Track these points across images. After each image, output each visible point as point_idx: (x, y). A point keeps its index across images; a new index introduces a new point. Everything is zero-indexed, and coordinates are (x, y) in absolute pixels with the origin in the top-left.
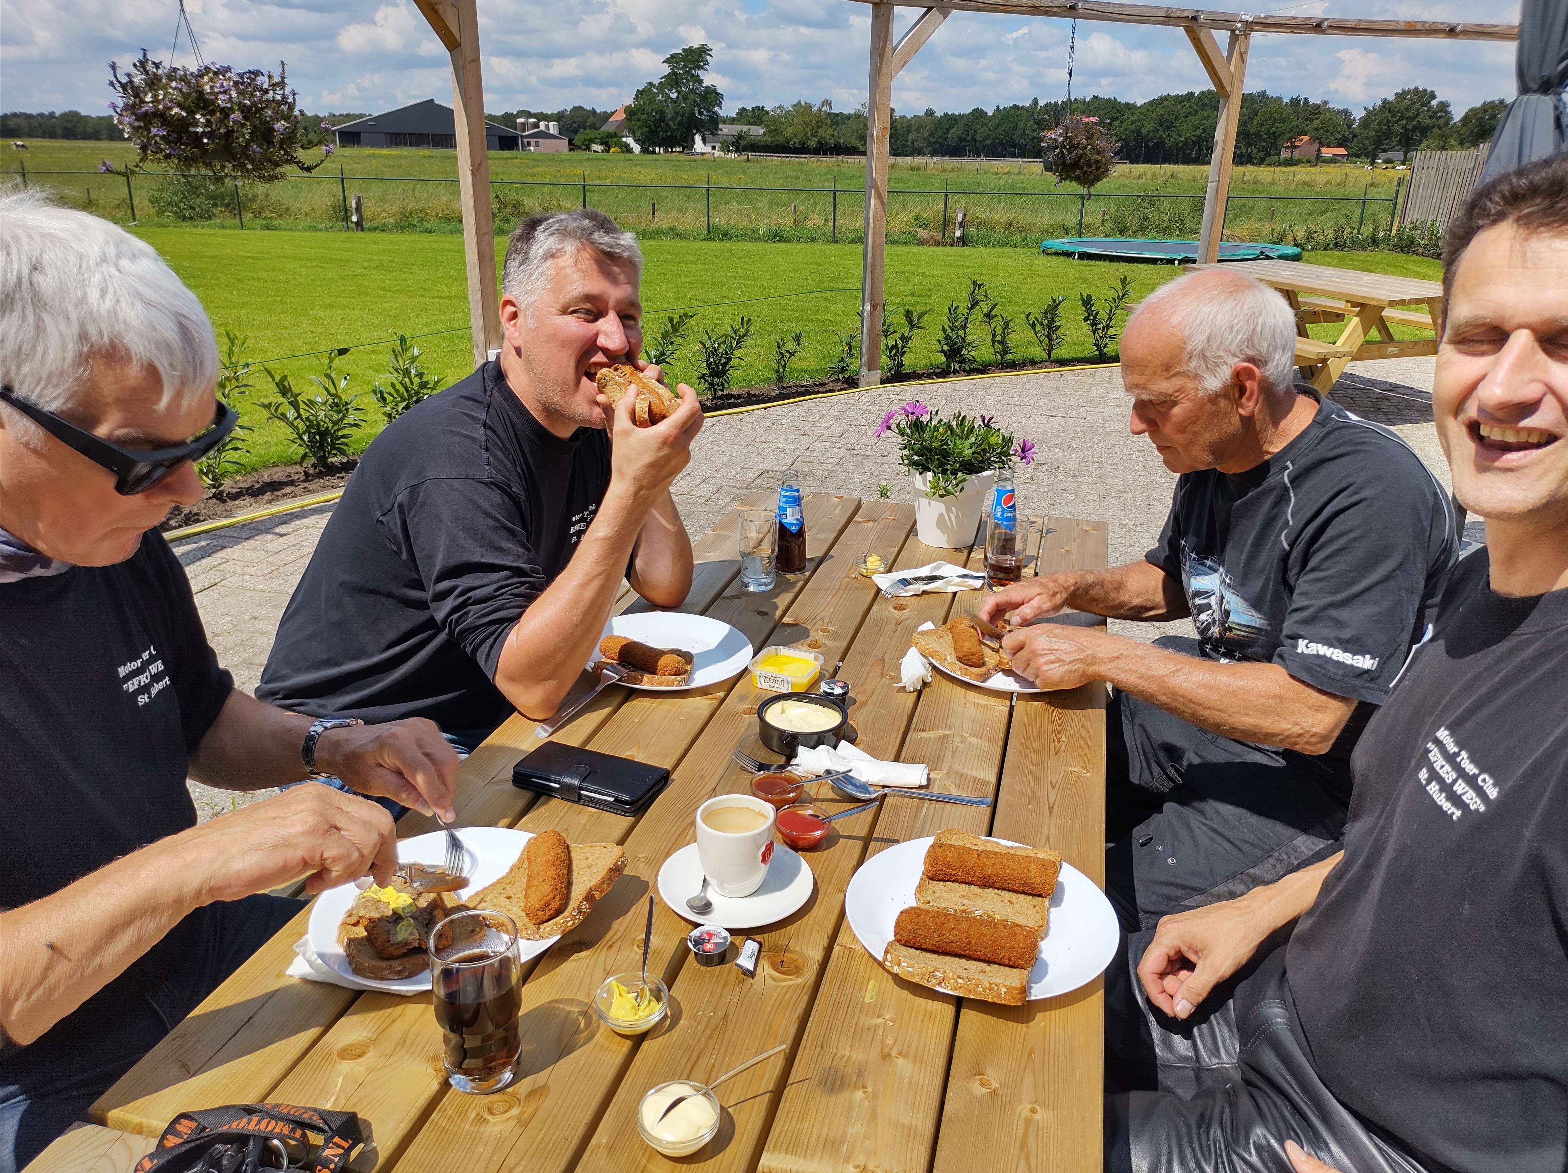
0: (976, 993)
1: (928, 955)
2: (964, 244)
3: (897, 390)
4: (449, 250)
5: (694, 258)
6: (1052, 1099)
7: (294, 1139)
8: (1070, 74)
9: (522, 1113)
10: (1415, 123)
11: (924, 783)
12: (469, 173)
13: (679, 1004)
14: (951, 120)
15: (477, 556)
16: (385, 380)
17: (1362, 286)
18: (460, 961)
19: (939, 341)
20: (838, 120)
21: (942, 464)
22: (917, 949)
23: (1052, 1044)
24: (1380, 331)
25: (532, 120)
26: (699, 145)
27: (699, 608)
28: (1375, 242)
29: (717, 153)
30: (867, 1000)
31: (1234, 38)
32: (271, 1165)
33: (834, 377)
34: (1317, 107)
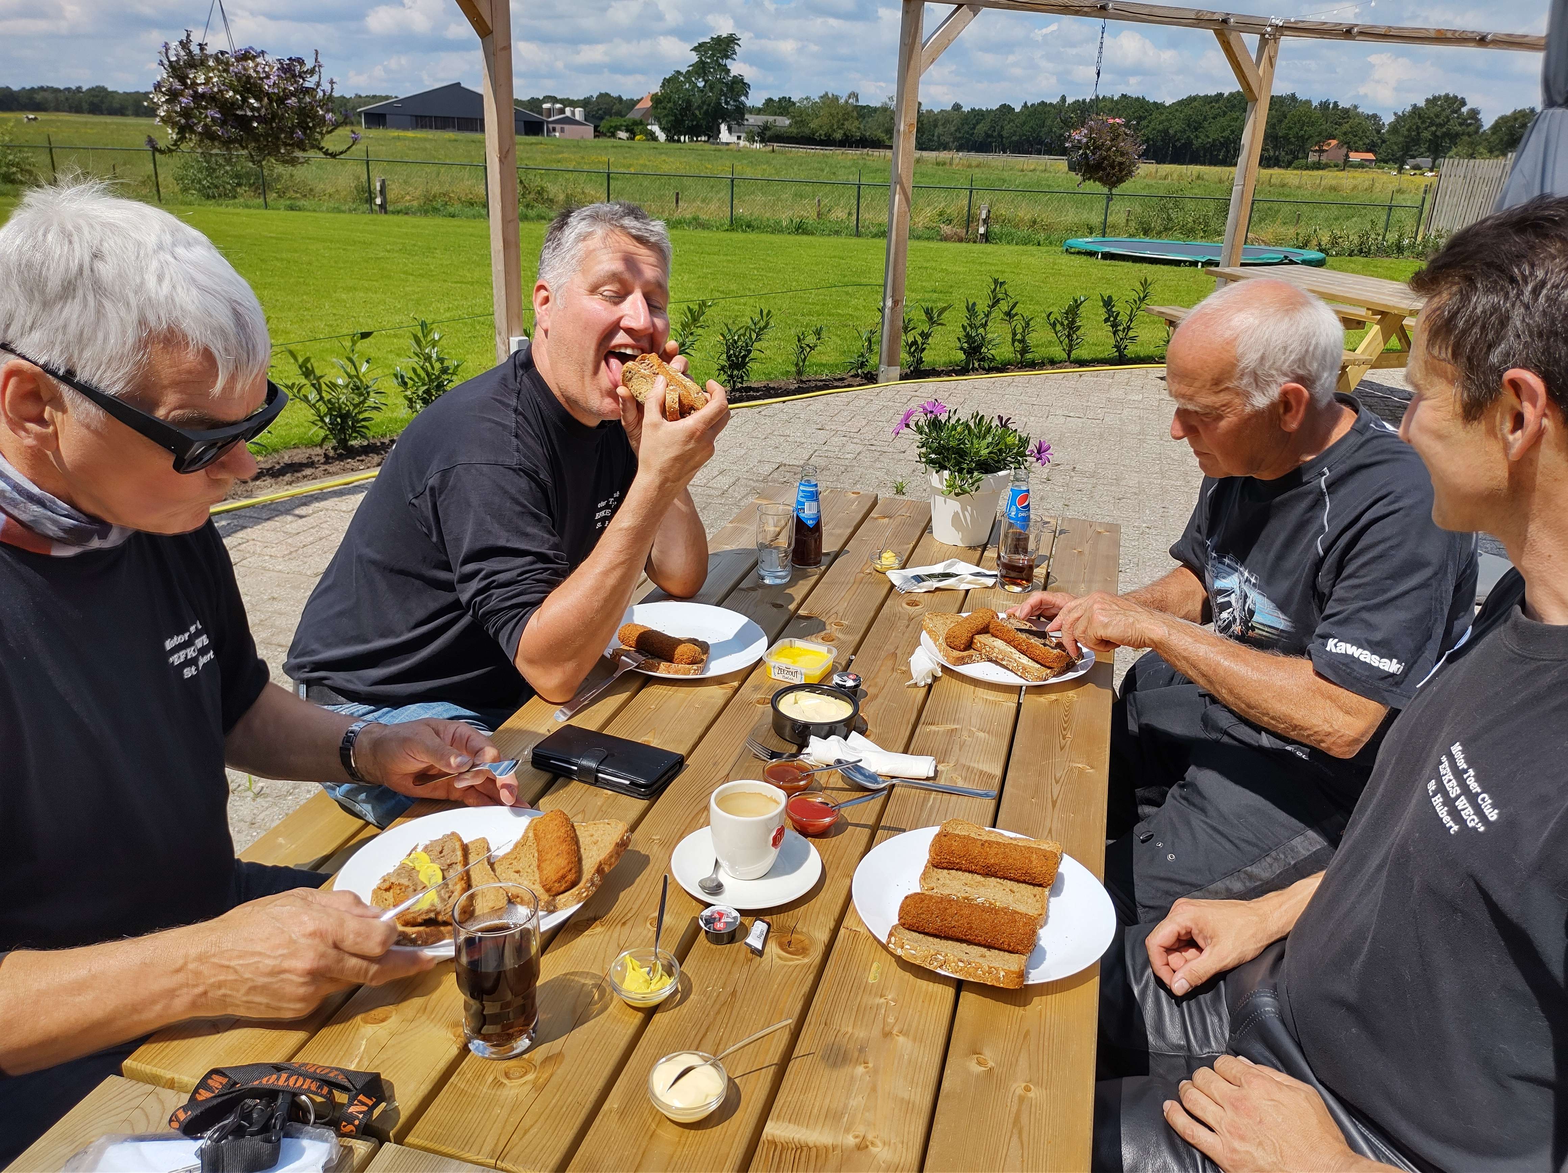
0: (975, 976)
1: (931, 939)
2: (987, 241)
3: (916, 386)
4: (471, 235)
5: (717, 249)
6: (1045, 1077)
7: (322, 1096)
8: (1098, 74)
9: (537, 1079)
10: (1444, 130)
11: (932, 774)
12: (497, 160)
13: (689, 980)
14: (978, 115)
15: (502, 540)
16: (406, 364)
17: (1384, 294)
18: (483, 930)
19: (959, 339)
20: (864, 112)
21: (958, 463)
22: (920, 933)
23: (1047, 1026)
24: (1400, 340)
25: (558, 106)
26: (724, 135)
27: (716, 599)
28: (1400, 249)
29: (742, 143)
30: (870, 981)
31: (1264, 42)
32: (298, 1120)
33: (853, 372)
34: (1346, 111)
